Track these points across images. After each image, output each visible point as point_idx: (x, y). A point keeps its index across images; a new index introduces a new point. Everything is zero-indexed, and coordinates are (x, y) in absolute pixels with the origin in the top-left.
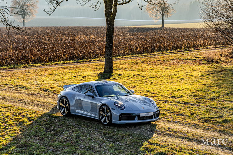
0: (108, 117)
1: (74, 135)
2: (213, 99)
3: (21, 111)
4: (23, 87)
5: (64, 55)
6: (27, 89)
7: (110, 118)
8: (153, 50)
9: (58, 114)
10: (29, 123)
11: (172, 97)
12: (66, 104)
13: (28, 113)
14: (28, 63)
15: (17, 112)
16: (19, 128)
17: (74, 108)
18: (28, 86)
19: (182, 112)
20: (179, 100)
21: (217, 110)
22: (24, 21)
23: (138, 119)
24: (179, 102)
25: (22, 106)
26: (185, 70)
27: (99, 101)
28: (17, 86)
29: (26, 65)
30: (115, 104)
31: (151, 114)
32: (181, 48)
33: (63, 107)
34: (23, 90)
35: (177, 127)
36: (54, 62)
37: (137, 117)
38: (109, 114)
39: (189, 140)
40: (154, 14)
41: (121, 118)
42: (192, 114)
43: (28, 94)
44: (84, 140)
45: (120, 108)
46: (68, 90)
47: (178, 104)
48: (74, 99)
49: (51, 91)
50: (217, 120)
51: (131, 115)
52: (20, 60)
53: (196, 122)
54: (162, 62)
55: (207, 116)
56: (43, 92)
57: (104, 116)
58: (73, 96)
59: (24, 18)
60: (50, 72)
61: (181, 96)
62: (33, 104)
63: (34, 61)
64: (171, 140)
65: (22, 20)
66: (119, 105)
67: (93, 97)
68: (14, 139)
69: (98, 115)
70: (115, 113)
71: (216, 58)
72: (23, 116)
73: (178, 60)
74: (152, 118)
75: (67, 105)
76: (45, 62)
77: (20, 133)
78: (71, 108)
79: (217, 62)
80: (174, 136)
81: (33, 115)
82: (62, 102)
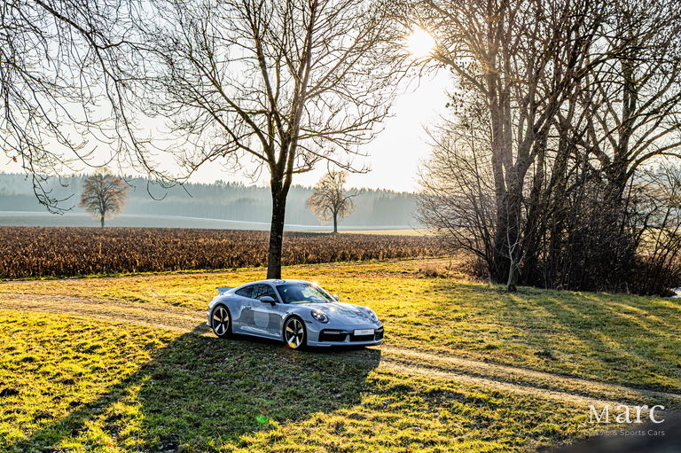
0: (300, 336)
1: (246, 363)
2: (458, 320)
3: (145, 330)
4: (136, 300)
5: (190, 261)
6: (143, 302)
7: (304, 337)
8: (333, 259)
9: (211, 335)
10: (163, 345)
11: (391, 316)
12: (224, 317)
13: (157, 332)
14: (131, 271)
15: (137, 330)
16: (148, 351)
17: (237, 323)
18: (143, 298)
19: (414, 335)
20: (404, 319)
21: (471, 333)
22: (103, 219)
23: (351, 340)
24: (404, 322)
25: (144, 324)
26: (395, 284)
27: (285, 310)
28: (124, 298)
29: (128, 273)
30: (312, 315)
31: (371, 332)
32: (377, 258)
33: (217, 323)
34: (137, 304)
35: (413, 353)
36: (173, 270)
37: (348, 337)
38: (302, 331)
39: (441, 369)
40: (322, 212)
41: (323, 337)
42: (433, 338)
43: (147, 309)
44: (264, 369)
45: (321, 320)
46: (227, 294)
47: (405, 325)
48: (239, 308)
49: (185, 306)
50: (477, 345)
51: (338, 333)
52: (118, 265)
53: (444, 348)
54: (354, 274)
55: (459, 340)
56: (173, 307)
57: (293, 334)
58: (239, 303)
59: (103, 213)
60: (173, 283)
61: (405, 315)
62: (160, 321)
63: (141, 269)
64: (411, 370)
65: (101, 217)
66: (319, 316)
67: (273, 304)
68: (144, 367)
69: (281, 332)
70: (313, 330)
71: (439, 271)
72: (151, 337)
73: (380, 273)
74: (373, 340)
75: (227, 319)
76: (159, 271)
77: (151, 359)
78: (233, 323)
79: (442, 277)
80: (415, 364)
81: (168, 335)
82: (218, 314)
